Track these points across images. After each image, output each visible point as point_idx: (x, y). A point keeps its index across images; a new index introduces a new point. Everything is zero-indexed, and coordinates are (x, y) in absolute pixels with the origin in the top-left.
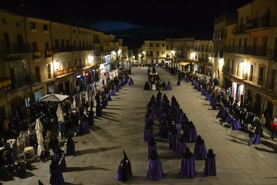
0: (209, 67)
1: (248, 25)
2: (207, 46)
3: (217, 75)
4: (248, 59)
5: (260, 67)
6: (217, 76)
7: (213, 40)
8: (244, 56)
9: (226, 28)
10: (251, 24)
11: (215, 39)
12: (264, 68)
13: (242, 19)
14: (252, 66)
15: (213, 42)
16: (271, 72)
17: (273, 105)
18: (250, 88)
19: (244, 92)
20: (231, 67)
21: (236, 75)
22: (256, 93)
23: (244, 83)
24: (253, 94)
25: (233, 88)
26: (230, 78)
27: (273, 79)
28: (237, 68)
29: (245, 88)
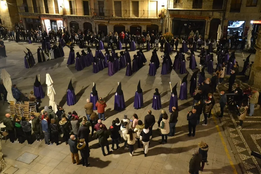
5: (83, 1)
12: (89, 1)
16: (98, 3)
17: (107, 26)
18: (73, 20)
19: (65, 25)
20: (33, 7)
21: (45, 13)
22: (84, 22)
23: (63, 18)
24: (79, 24)
25: (44, 26)
26: (40, 17)
27: (99, 8)
28: (44, 6)
29: (65, 22)
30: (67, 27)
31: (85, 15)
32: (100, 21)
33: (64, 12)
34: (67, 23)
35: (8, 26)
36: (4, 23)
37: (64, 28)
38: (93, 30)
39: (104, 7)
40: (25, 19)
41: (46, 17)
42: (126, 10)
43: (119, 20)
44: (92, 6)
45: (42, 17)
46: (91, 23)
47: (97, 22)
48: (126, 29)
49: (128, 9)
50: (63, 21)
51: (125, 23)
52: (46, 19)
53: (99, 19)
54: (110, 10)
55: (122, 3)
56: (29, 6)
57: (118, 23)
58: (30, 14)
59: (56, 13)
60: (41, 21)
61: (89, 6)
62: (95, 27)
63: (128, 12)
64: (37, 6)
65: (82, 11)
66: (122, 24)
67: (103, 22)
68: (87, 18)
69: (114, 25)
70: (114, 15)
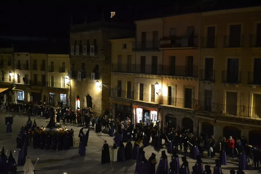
0: (50, 93)
1: (163, 42)
2: (44, 61)
4: (162, 80)
5: (185, 88)
6: (86, 105)
7: (72, 54)
8: (154, 77)
9: (110, 41)
10: (169, 42)
11: (78, 54)
12: (193, 89)
13: (144, 34)
14: (170, 88)
15: (70, 57)
16: (204, 93)
17: (213, 127)
18: (170, 113)
19: (160, 118)
20: (126, 90)
21: (138, 100)
22: (182, 117)
23: (158, 108)
24: (177, 119)
25: (134, 116)
26: (131, 104)
27: (206, 100)
28: (139, 91)
29: (160, 114)
30: (162, 121)
31: (185, 107)
32: (204, 119)
33: (161, 100)
34: (162, 116)
35: (98, 112)
36: (94, 108)
37: (158, 121)
38: (195, 129)
39: (211, 99)
40: (116, 105)
41: (138, 105)
42: (244, 106)
43: (232, 119)
44: (196, 96)
45: (134, 104)
46: (193, 119)
47: (200, 119)
48: (242, 134)
49: (247, 106)
50: (158, 113)
51: (240, 126)
52: (138, 107)
53: (203, 115)
54: (220, 105)
55: (239, 95)
56: (123, 89)
57: (230, 123)
58: (121, 100)
59: (151, 101)
60: (133, 110)
61: (192, 96)
62: (197, 128)
63: (246, 109)
64: (132, 91)
65: (182, 101)
66: (236, 126)
67: (207, 120)
68: (186, 111)
69: (223, 127)
70: (225, 111)
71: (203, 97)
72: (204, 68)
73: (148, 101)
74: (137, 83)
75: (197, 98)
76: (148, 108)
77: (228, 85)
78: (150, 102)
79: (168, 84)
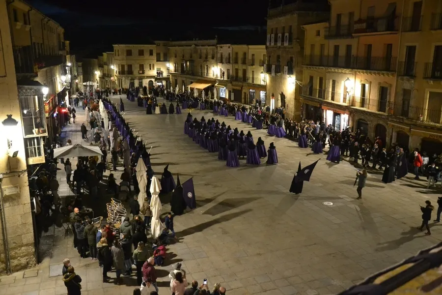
0: (251, 90)
1: (357, 26)
3: (280, 102)
4: (356, 75)
5: (380, 87)
6: (280, 104)
7: (268, 44)
8: (347, 71)
9: (303, 28)
10: (364, 25)
11: (273, 44)
12: (389, 88)
13: (339, 16)
14: (364, 86)
15: (267, 48)
16: (402, 92)
17: (409, 137)
18: (362, 117)
19: (350, 124)
20: (318, 88)
21: (330, 100)
22: (375, 123)
23: (349, 111)
24: (369, 125)
26: (321, 105)
27: (403, 102)
28: (330, 90)
29: (351, 118)
30: (353, 127)
31: (379, 110)
32: (397, 126)
33: (353, 102)
34: (353, 121)
35: (290, 113)
36: (287, 108)
37: (348, 127)
38: (387, 139)
39: (410, 101)
40: (307, 105)
41: (328, 106)
44: (391, 98)
45: (324, 105)
46: (387, 127)
47: (393, 126)
50: (349, 117)
51: (440, 137)
52: (329, 109)
53: (396, 122)
54: (419, 110)
56: (314, 86)
57: (428, 133)
58: (312, 99)
59: (343, 102)
60: (323, 112)
61: (388, 96)
62: (391, 137)
64: (323, 88)
65: (376, 104)
66: (435, 138)
67: (401, 128)
68: (379, 116)
69: (422, 137)
70: (425, 118)
71: (400, 98)
72: (404, 60)
73: (339, 102)
74: (329, 80)
75: (392, 100)
76: (338, 111)
77: (432, 82)
78: (341, 103)
79: (361, 81)
